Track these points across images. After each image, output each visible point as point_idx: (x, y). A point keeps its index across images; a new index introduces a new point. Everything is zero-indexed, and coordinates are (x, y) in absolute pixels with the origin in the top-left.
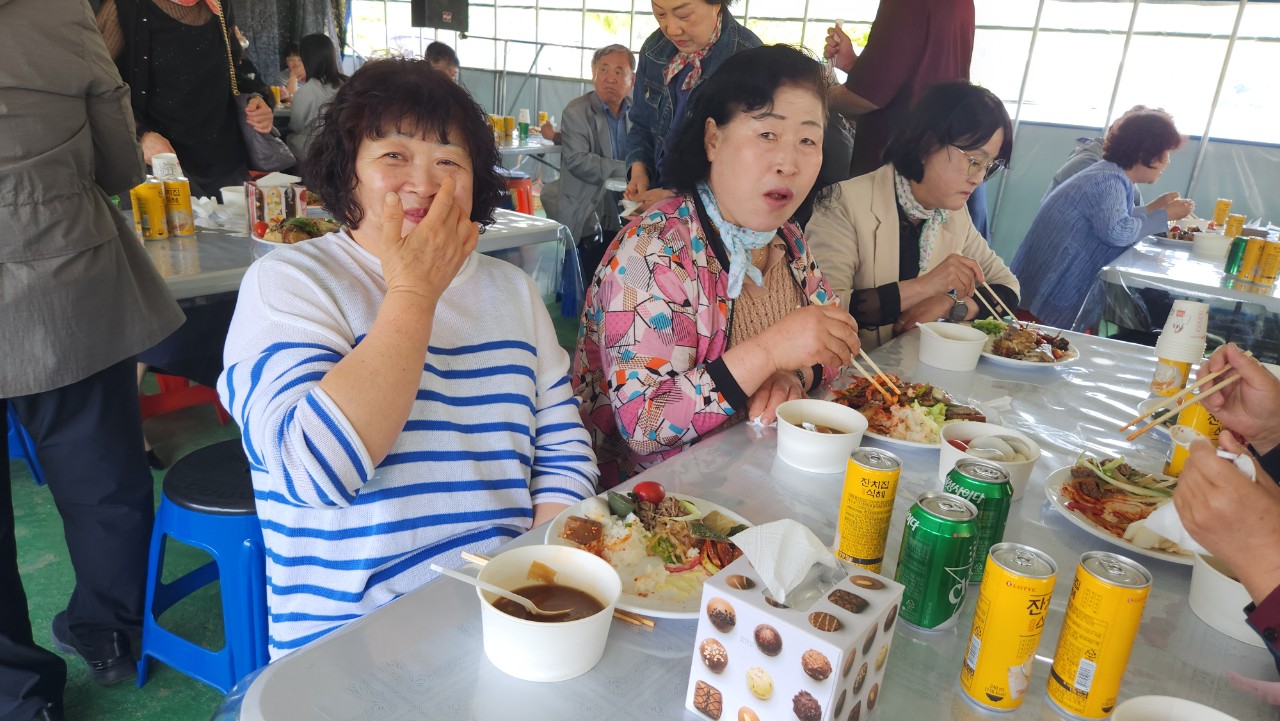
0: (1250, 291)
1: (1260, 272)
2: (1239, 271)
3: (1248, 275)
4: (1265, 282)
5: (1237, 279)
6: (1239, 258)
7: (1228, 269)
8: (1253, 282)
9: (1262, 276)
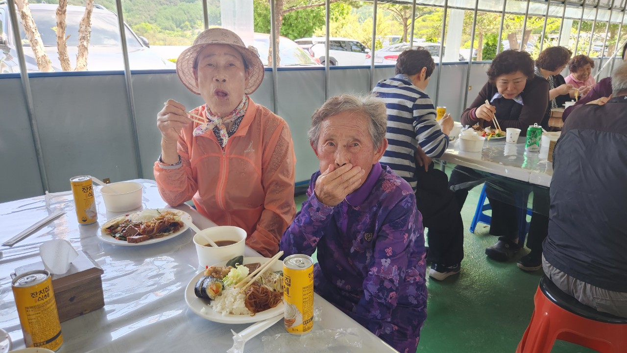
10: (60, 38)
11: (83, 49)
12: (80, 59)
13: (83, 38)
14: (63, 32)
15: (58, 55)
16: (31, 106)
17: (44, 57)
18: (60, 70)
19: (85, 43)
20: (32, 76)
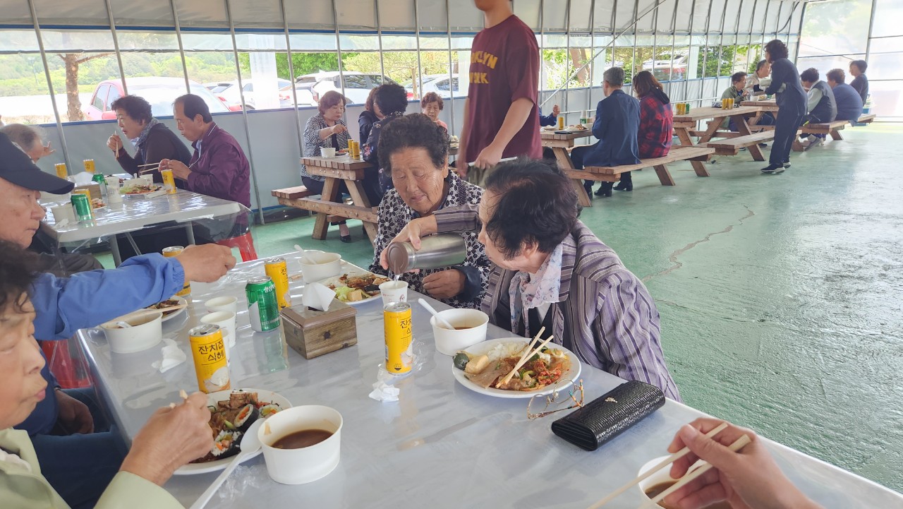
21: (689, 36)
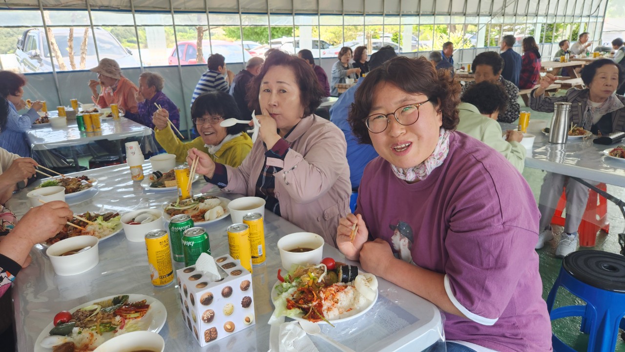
0: (94, 135)
1: (95, 127)
2: (85, 128)
3: (90, 129)
4: (98, 130)
5: (86, 132)
6: (82, 124)
7: (80, 129)
8: (93, 132)
9: (97, 128)
10: (70, 54)
11: (83, 59)
12: (82, 64)
13: (83, 53)
14: (72, 51)
15: (70, 63)
16: (58, 85)
17: (62, 64)
18: (71, 69)
19: (84, 56)
20: (58, 73)
21: (536, 17)
